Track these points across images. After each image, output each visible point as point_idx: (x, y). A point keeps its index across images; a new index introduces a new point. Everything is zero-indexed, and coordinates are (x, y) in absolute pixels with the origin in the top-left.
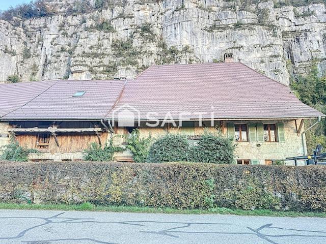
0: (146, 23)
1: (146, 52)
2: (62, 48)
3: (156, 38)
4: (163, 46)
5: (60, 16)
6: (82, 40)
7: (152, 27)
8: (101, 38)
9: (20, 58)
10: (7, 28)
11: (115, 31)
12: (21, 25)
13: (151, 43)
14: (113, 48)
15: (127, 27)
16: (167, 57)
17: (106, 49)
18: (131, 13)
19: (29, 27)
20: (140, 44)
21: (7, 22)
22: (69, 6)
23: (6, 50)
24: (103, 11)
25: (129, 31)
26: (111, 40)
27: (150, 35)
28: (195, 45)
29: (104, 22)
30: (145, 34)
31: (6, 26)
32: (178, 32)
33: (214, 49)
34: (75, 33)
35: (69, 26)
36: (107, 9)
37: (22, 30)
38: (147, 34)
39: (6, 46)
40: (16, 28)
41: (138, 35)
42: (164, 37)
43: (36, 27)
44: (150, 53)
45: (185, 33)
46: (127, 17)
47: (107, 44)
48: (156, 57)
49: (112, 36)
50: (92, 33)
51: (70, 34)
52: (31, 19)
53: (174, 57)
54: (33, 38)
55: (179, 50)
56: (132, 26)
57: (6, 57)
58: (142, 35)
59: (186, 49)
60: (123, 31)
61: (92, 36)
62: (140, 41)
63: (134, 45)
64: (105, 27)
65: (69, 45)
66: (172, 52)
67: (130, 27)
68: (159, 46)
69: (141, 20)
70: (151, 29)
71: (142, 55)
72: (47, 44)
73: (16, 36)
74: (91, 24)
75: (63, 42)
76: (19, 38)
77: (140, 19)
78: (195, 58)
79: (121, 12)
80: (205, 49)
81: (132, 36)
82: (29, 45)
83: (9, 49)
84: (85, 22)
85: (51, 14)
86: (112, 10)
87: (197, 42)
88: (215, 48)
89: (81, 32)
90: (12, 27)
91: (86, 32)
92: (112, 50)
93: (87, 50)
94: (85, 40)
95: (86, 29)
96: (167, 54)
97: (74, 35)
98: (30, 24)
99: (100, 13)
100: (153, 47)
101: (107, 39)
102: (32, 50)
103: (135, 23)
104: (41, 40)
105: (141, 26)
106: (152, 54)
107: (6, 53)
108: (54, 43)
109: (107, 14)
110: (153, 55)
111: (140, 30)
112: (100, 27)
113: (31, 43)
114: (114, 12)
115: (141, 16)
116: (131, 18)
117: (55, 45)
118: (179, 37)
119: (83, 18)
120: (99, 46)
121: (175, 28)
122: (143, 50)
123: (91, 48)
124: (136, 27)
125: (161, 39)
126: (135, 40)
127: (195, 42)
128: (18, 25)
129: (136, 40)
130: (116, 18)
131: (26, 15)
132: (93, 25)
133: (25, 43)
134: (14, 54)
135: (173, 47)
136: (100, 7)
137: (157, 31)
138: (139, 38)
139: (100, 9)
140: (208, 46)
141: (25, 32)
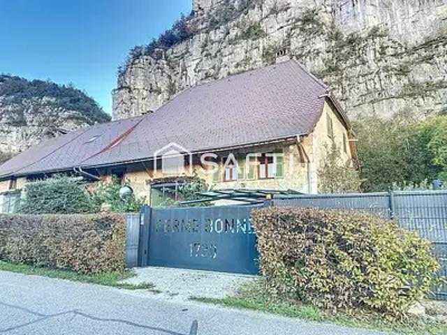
0: (308, 12)
1: (309, 52)
2: (206, 74)
3: (324, 28)
4: (337, 36)
5: (202, 34)
6: (227, 58)
7: (317, 14)
8: (249, 48)
9: (166, 95)
10: (150, 64)
11: (267, 35)
12: (163, 56)
13: (317, 37)
14: (264, 59)
15: (281, 25)
16: (343, 52)
17: (255, 62)
18: (286, 4)
19: (172, 56)
20: (301, 44)
21: (149, 57)
22: (212, 18)
23: (151, 88)
24: (250, 11)
25: (285, 29)
26: (261, 48)
27: (315, 26)
28: (389, 23)
29: (251, 27)
30: (307, 27)
31: (148, 61)
32: (359, 11)
33: (425, 22)
34: (219, 51)
35: (212, 44)
36: (254, 8)
37: (165, 62)
38: (311, 26)
39: (151, 85)
40: (158, 61)
41: (298, 31)
42: (336, 23)
43: (179, 54)
44: (316, 51)
45: (371, 8)
46: (281, 10)
47: (256, 55)
48: (326, 56)
49: (262, 43)
50: (237, 45)
51: (213, 55)
52: (173, 47)
53: (354, 50)
54: (177, 69)
55: (363, 36)
56: (288, 21)
57: (152, 97)
58: (302, 30)
59: (374, 33)
60: (277, 32)
61: (238, 49)
62: (301, 39)
63: (292, 47)
64: (253, 32)
65: (214, 68)
66: (350, 42)
67: (286, 24)
68: (330, 39)
69: (301, 8)
70: (315, 18)
71: (304, 58)
72: (191, 72)
73: (160, 70)
74: (235, 34)
75: (207, 65)
76: (162, 72)
77: (299, 8)
78: (390, 44)
79: (272, 7)
80: (409, 25)
81: (289, 36)
82: (173, 78)
83: (154, 88)
84: (228, 33)
85: (192, 35)
86: (261, 7)
87: (392, 17)
88: (428, 18)
89: (225, 47)
90: (155, 61)
91: (230, 46)
92: (264, 62)
93: (232, 70)
94: (230, 57)
95: (231, 42)
96: (342, 47)
97: (218, 54)
98: (172, 53)
99: (246, 17)
100: (320, 44)
101: (256, 48)
102: (177, 84)
103: (293, 16)
104: (184, 69)
105: (301, 18)
106: (318, 54)
107: (152, 93)
108: (197, 70)
109: (254, 15)
110: (320, 54)
111: (300, 23)
112: (246, 35)
113: (175, 75)
114: (263, 8)
115: (301, 4)
116: (286, 10)
117: (199, 71)
118: (361, 17)
119: (226, 28)
120: (247, 60)
121: (354, 5)
122: (305, 51)
123: (238, 65)
124: (294, 20)
125: (332, 28)
126: (293, 40)
127: (389, 18)
128: (160, 58)
129: (295, 39)
130: (267, 17)
131: (167, 43)
132: (239, 34)
133: (169, 77)
134: (159, 92)
135: (352, 35)
136: (245, 8)
137: (326, 18)
138: (298, 35)
139: (246, 10)
140: (414, 19)
141: (168, 64)
